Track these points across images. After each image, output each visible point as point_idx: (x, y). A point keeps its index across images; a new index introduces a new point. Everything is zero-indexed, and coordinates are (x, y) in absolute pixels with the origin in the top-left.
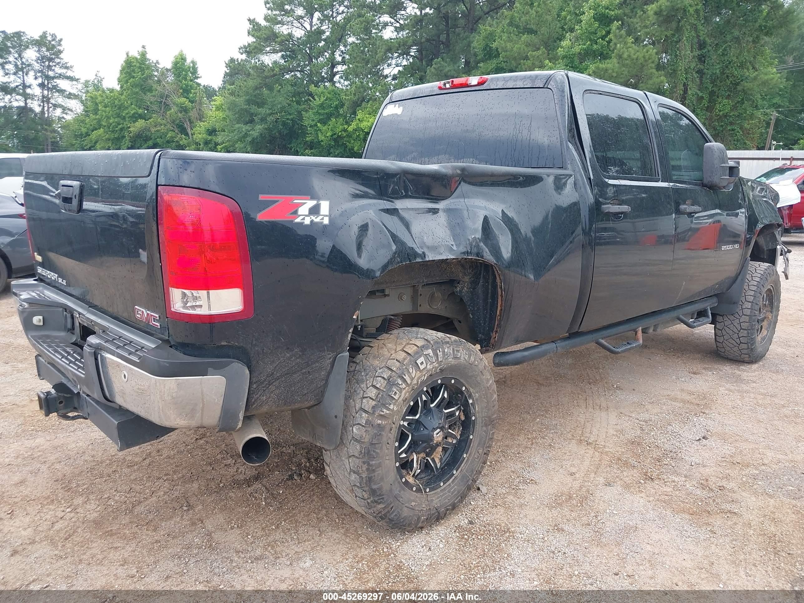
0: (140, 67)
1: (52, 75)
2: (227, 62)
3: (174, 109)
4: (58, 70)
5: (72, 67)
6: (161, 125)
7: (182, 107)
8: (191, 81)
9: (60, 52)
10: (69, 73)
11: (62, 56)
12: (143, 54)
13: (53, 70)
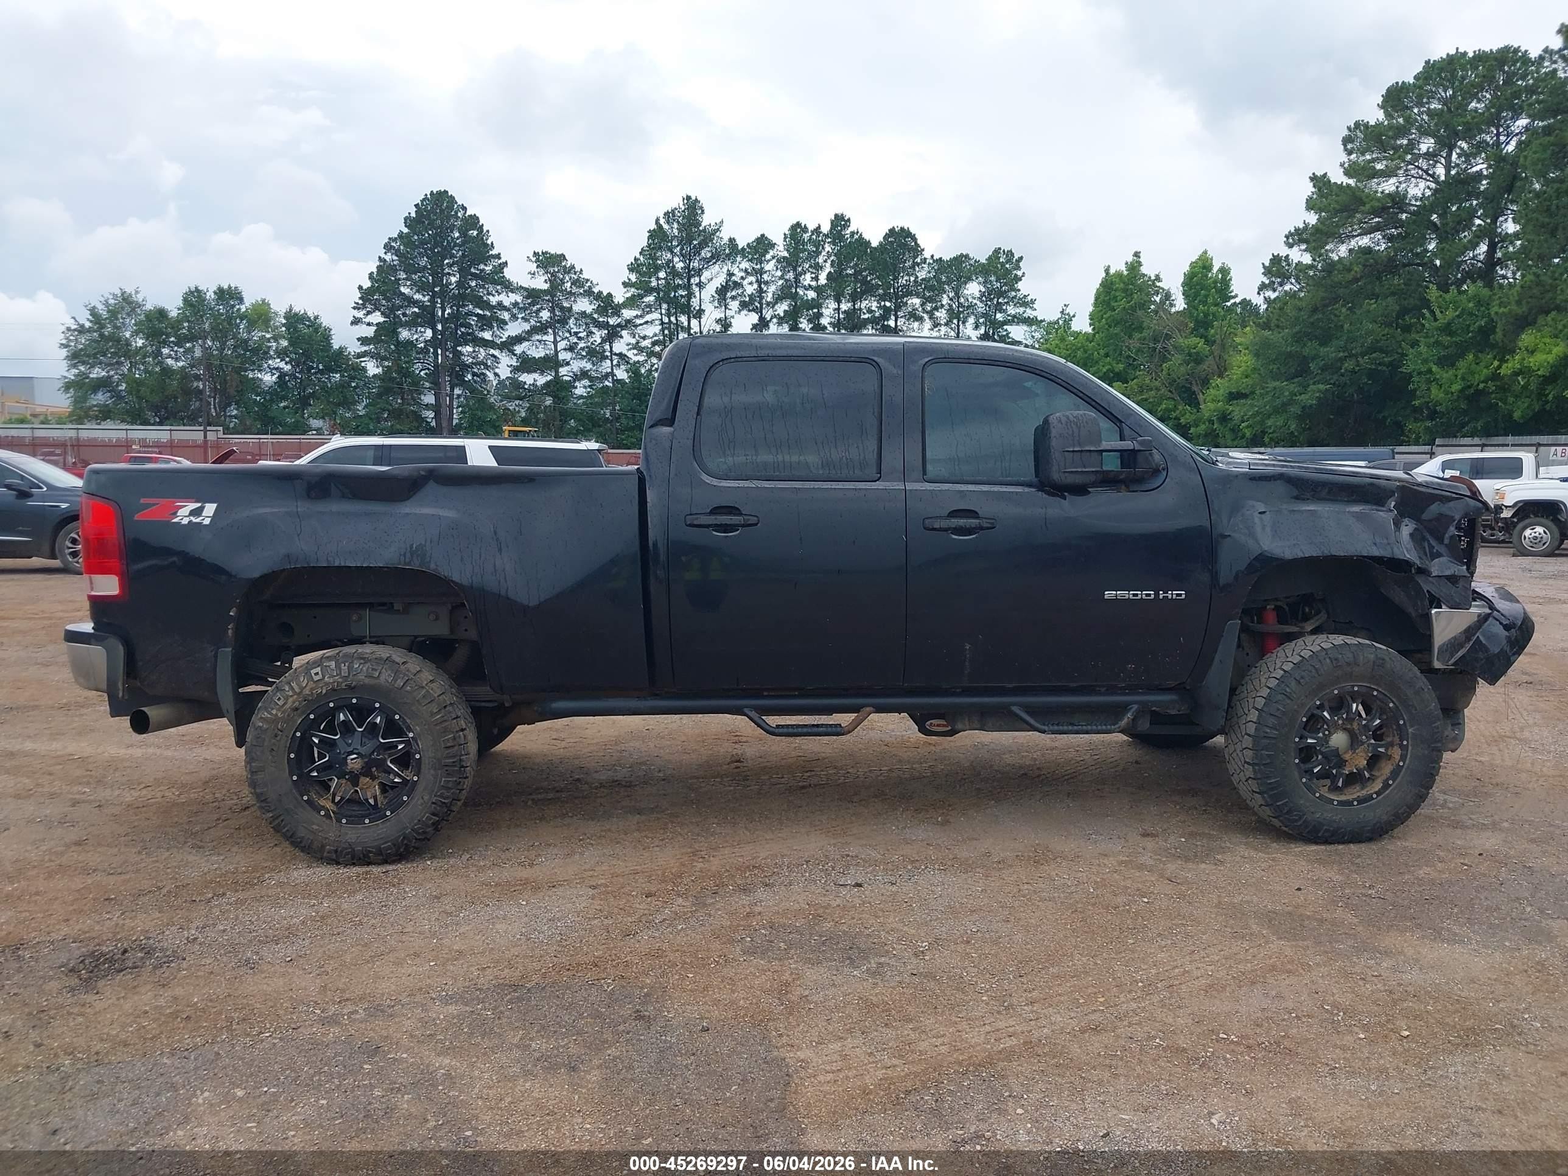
0: (1125, 291)
1: (1001, 319)
2: (1267, 264)
3: (1177, 359)
4: (1012, 310)
5: (1033, 302)
6: (1151, 390)
7: (1190, 354)
8: (1216, 305)
9: (1018, 279)
10: (1029, 313)
11: (1020, 285)
12: (1134, 267)
13: (1005, 311)
